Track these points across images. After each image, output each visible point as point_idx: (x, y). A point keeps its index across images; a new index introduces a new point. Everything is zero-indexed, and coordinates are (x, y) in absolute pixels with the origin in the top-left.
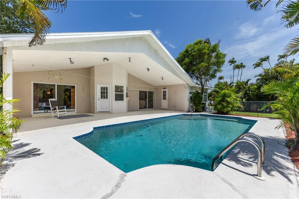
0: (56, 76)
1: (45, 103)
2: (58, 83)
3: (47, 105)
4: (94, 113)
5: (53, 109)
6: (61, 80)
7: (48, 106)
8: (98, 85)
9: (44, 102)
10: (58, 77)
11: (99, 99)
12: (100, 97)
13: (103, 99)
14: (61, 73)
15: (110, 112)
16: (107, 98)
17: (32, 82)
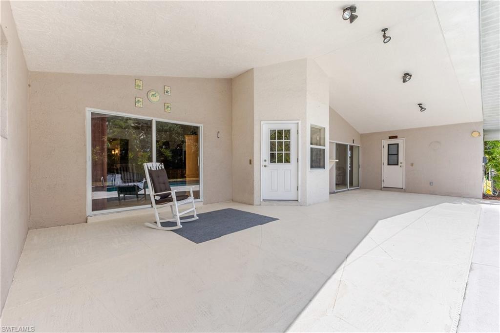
0: (153, 95)
1: (120, 175)
2: (158, 117)
3: (125, 182)
4: (252, 204)
5: (158, 198)
6: (168, 107)
7: (127, 184)
8: (262, 123)
9: (118, 173)
10: (158, 97)
11: (265, 163)
12: (268, 158)
13: (277, 165)
14: (167, 88)
15: (299, 200)
16: (288, 161)
17: (87, 109)
